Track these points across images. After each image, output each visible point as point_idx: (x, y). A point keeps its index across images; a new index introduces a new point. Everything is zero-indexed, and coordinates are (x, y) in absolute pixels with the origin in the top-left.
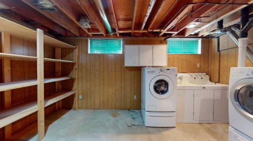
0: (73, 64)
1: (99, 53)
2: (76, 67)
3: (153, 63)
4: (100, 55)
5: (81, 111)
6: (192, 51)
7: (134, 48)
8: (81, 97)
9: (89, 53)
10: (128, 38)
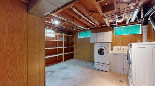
0: (73, 42)
1: (83, 37)
2: (74, 43)
3: (103, 41)
4: (84, 38)
5: (76, 59)
6: (134, 33)
7: (95, 34)
8: (76, 54)
9: (79, 37)
10: (94, 30)
